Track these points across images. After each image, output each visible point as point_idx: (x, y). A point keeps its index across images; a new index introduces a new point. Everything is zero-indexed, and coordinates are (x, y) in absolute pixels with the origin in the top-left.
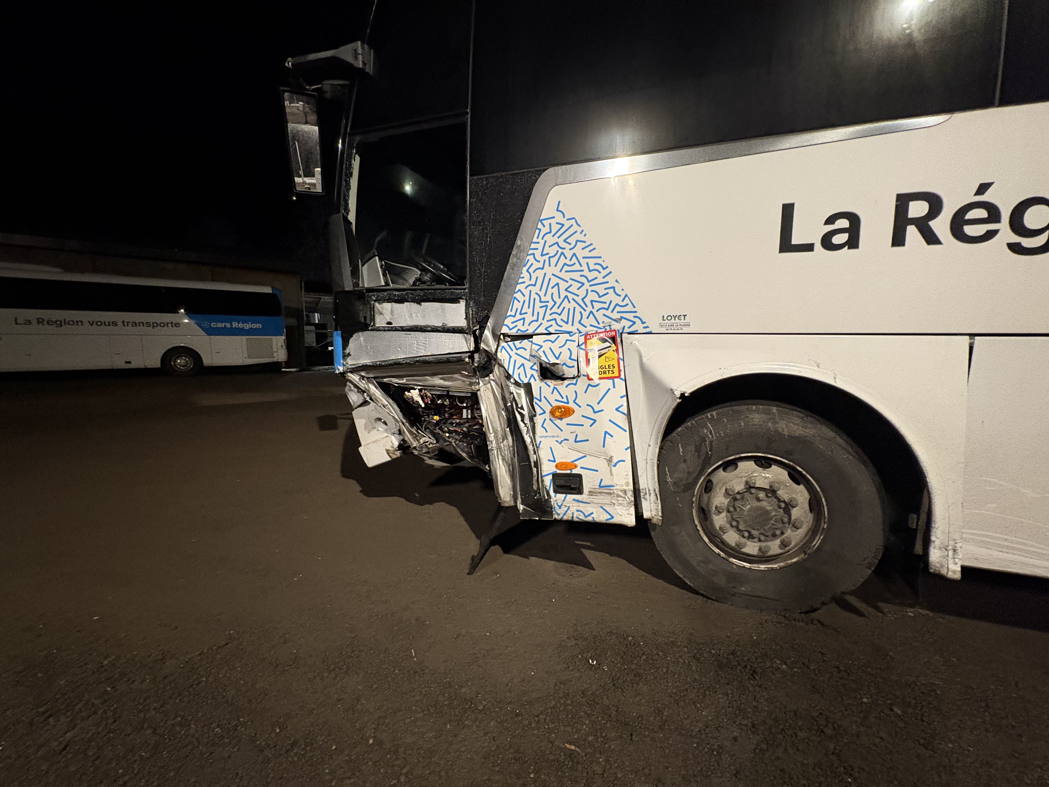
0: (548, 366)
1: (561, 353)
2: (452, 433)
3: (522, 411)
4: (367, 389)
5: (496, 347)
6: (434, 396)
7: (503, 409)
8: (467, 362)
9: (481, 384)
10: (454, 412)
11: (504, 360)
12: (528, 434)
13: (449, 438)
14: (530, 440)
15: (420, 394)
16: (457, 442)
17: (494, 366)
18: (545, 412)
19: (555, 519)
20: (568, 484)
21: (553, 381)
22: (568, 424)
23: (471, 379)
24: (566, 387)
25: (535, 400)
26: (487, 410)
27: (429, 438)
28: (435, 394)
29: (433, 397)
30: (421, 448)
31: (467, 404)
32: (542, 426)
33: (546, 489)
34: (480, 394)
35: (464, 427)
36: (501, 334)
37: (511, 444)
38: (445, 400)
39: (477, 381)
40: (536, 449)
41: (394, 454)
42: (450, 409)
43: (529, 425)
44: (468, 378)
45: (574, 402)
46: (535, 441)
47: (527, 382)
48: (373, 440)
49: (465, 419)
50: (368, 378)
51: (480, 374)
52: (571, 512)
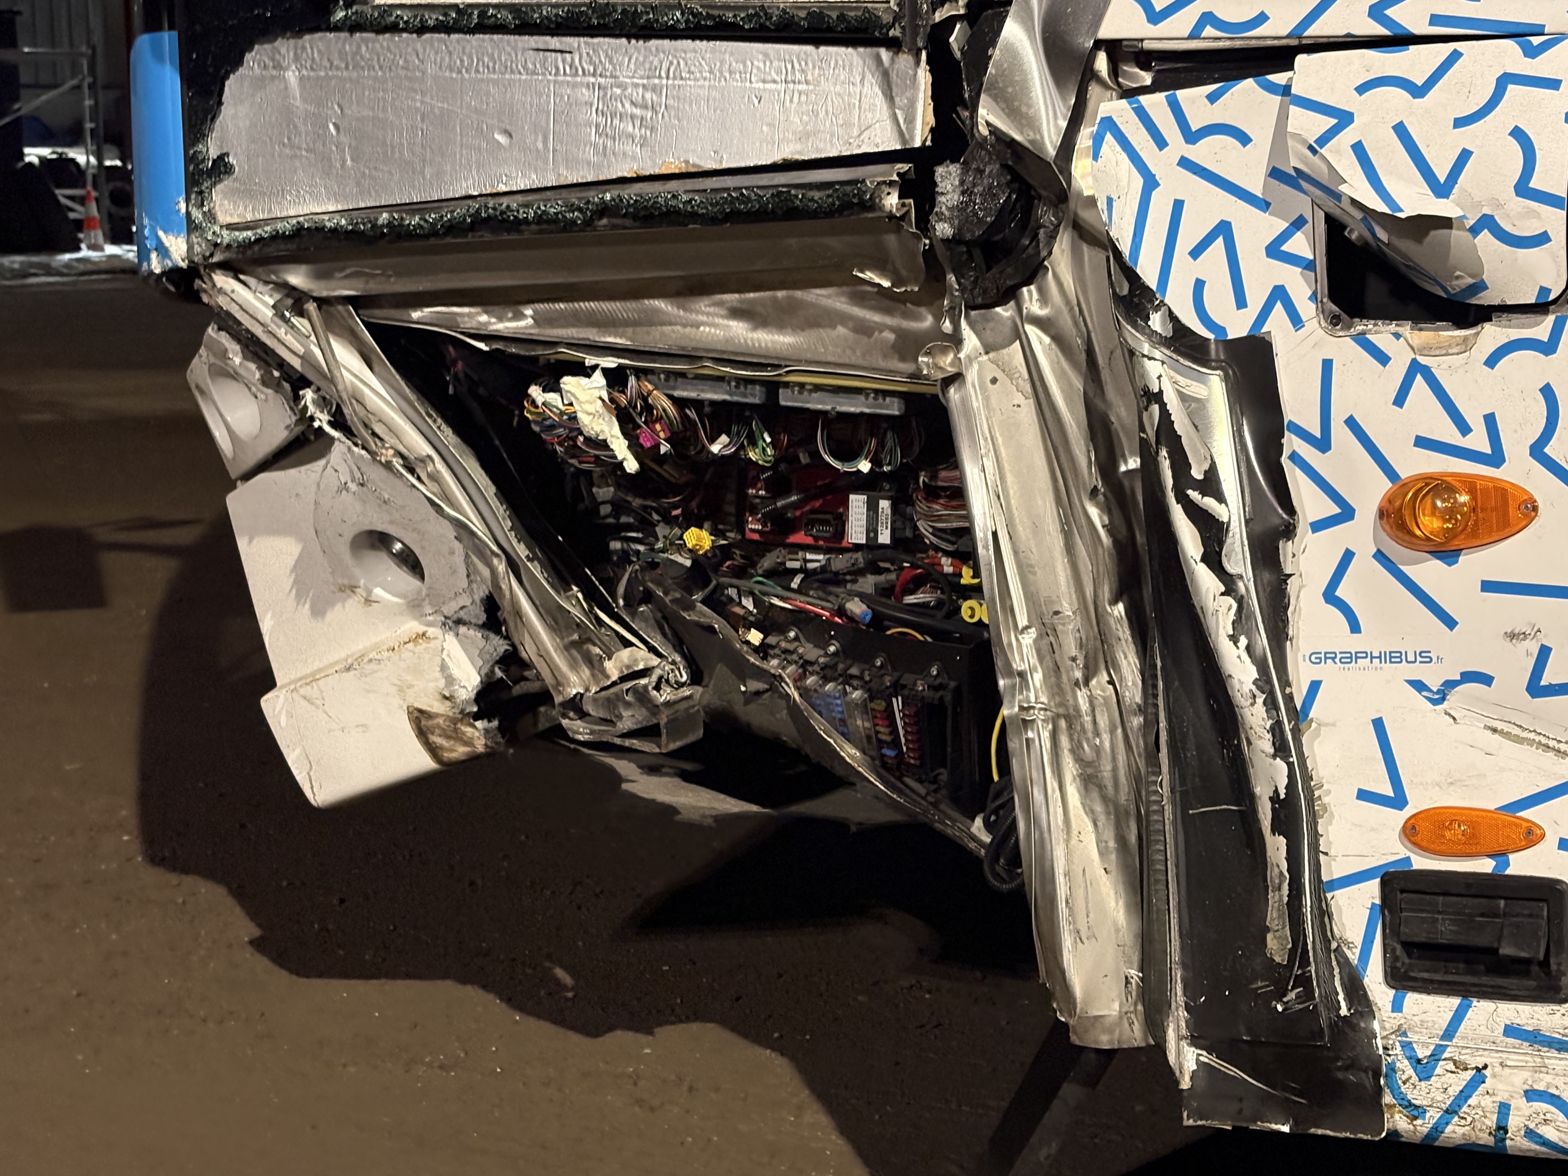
0: (1383, 235)
1: (1465, 156)
2: (782, 630)
3: (1209, 503)
4: (317, 368)
5: (1064, 124)
6: (692, 414)
7: (1094, 492)
8: (891, 216)
9: (971, 341)
10: (794, 506)
11: (1110, 201)
12: (1243, 641)
13: (765, 658)
14: (1252, 673)
15: (612, 400)
16: (811, 681)
17: (1052, 237)
18: (1347, 513)
19: (1394, 1134)
20: (1483, 940)
21: (1406, 329)
22: (1488, 586)
23: (906, 315)
24: (1492, 361)
25: (1291, 443)
26: (999, 496)
27: (652, 650)
28: (697, 404)
29: (685, 417)
30: (612, 704)
31: (876, 462)
32: (1330, 596)
33: (1344, 963)
34: (965, 401)
35: (852, 594)
36: (1099, 44)
37: (1133, 691)
38: (753, 443)
39: (947, 326)
40: (1287, 728)
41: (455, 735)
42: (777, 487)
43: (1247, 585)
44: (887, 311)
45: (1537, 451)
46: (1285, 683)
47: (1244, 333)
48: (339, 654)
49: (857, 547)
50: (322, 302)
51: (962, 289)
52: (1488, 1102)
